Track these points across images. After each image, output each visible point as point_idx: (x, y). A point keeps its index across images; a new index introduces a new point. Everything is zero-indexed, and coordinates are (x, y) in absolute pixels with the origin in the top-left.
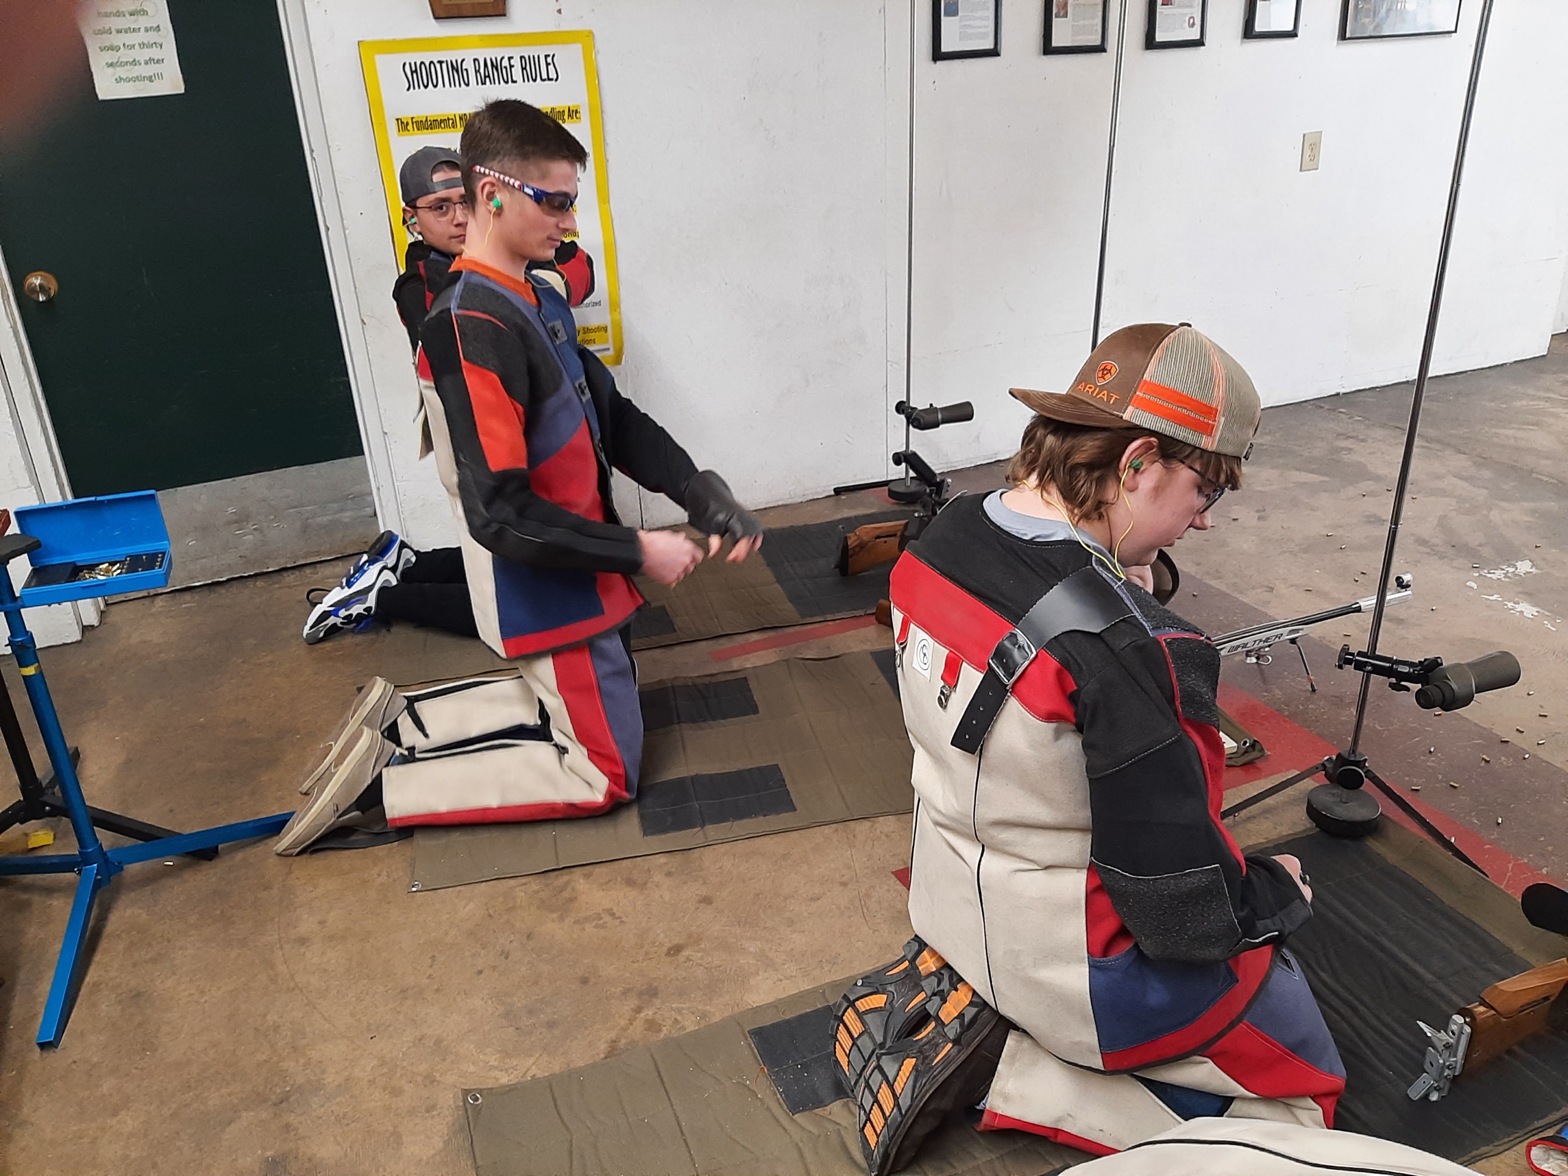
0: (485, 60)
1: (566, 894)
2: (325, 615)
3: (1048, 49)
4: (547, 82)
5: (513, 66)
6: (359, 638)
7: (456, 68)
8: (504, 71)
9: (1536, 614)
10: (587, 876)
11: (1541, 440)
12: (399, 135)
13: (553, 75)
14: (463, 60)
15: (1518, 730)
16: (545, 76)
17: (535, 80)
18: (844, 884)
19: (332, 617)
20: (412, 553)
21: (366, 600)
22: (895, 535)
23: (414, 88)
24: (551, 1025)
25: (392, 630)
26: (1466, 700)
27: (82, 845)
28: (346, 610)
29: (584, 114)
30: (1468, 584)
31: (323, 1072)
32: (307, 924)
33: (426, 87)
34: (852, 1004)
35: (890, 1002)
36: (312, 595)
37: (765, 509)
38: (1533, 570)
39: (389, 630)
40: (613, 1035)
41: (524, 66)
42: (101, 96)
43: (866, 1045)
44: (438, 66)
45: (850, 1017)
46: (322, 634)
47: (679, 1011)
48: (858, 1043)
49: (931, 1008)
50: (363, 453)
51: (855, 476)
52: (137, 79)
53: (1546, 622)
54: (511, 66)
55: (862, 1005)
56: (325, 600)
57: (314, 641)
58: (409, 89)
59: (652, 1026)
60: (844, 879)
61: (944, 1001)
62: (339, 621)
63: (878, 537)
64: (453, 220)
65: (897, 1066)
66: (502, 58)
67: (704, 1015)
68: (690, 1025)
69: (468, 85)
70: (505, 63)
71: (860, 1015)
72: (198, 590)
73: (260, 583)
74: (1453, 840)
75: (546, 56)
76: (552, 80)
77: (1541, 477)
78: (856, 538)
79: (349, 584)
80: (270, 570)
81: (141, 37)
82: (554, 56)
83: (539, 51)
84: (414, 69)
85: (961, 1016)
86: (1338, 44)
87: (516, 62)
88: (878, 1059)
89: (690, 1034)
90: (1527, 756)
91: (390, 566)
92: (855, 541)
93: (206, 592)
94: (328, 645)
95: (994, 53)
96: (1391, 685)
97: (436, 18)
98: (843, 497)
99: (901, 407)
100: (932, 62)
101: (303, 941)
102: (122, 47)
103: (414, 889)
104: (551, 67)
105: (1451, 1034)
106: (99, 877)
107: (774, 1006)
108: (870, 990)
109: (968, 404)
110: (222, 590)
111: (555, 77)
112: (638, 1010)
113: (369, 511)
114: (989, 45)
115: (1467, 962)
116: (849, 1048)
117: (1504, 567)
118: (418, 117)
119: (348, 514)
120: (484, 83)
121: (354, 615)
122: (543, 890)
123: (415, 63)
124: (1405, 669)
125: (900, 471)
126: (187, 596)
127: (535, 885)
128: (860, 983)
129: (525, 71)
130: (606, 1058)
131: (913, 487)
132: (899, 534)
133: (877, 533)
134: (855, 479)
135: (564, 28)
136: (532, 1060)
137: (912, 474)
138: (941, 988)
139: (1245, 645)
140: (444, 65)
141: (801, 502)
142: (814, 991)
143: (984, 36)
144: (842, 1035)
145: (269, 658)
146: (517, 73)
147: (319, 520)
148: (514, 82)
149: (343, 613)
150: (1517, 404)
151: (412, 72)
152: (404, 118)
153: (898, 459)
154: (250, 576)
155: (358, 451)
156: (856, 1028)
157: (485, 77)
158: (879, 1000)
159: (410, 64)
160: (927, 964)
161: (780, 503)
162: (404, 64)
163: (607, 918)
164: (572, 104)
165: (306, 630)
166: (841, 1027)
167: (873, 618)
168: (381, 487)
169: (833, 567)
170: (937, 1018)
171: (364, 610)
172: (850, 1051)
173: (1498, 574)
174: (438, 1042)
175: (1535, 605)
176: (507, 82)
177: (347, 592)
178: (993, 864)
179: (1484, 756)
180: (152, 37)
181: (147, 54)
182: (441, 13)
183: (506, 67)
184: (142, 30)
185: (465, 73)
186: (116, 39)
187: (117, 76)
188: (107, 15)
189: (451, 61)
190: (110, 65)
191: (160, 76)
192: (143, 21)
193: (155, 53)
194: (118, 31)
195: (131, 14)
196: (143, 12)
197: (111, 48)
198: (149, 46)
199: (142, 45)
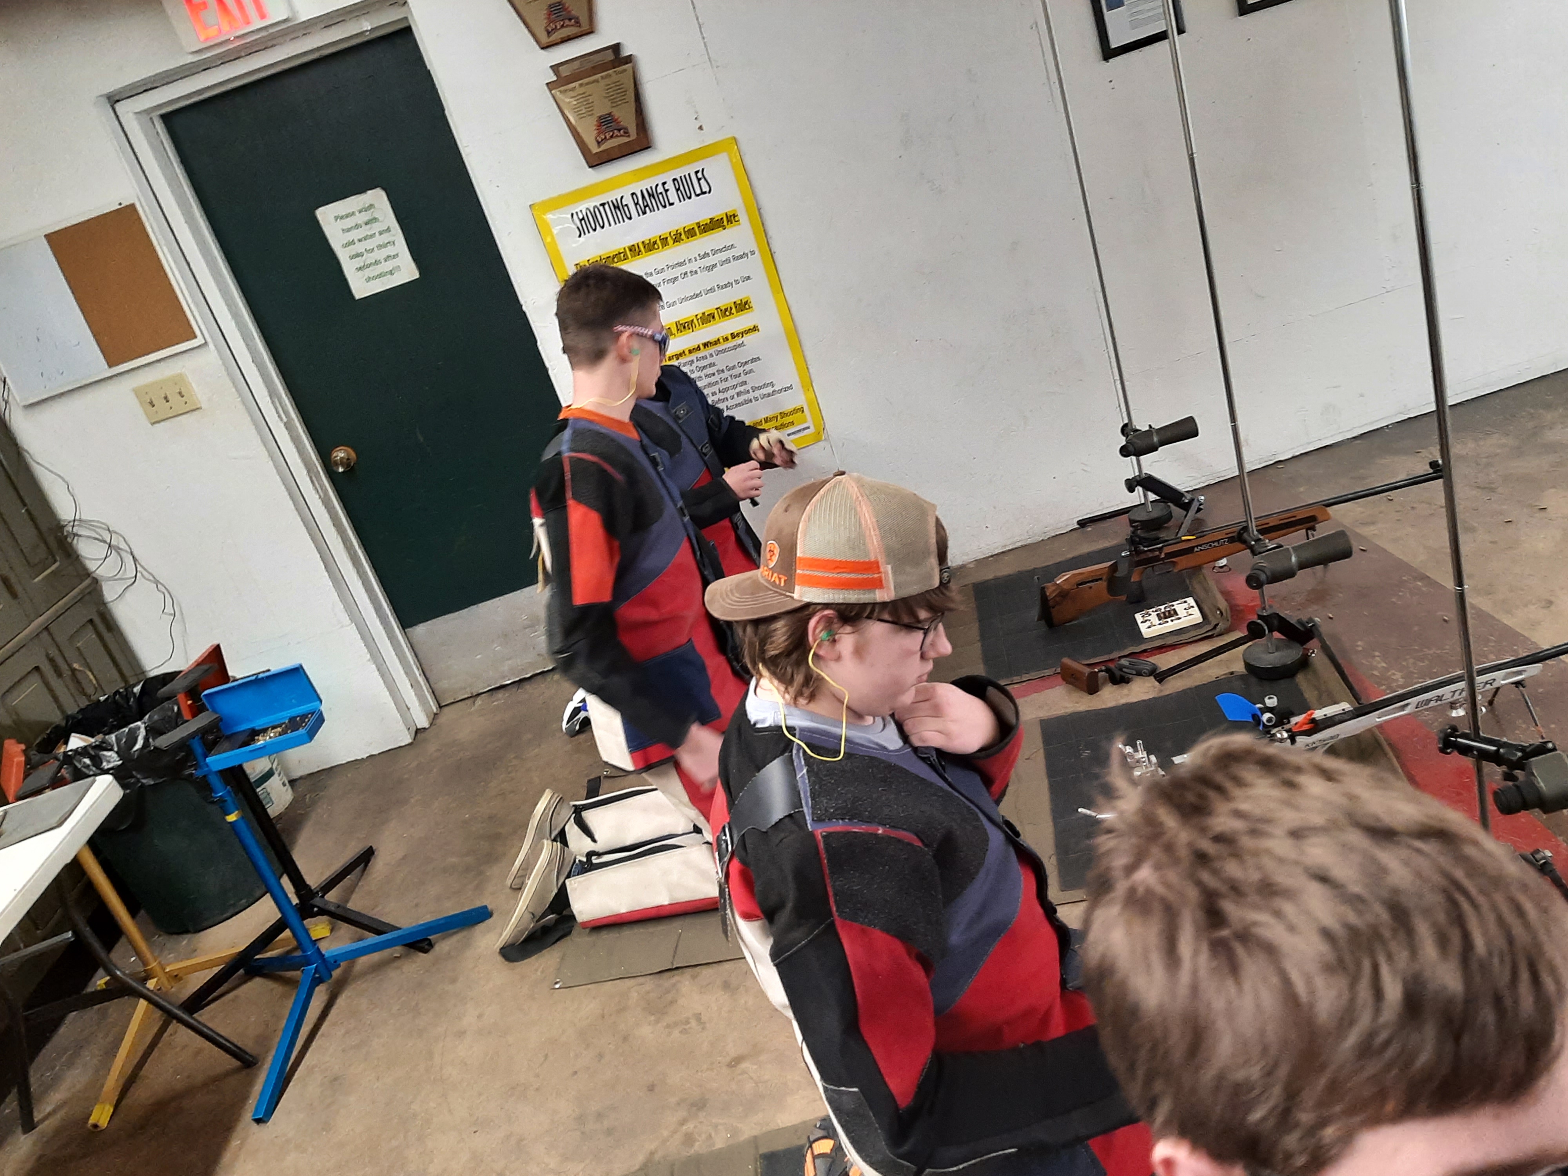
0: (642, 191)
1: (669, 997)
2: (576, 711)
3: (1244, 8)
4: (701, 196)
5: (668, 190)
7: (617, 206)
8: (660, 196)
10: (694, 977)
13: (706, 188)
14: (622, 197)
16: (698, 192)
17: (689, 197)
19: (582, 712)
22: (1101, 579)
23: (585, 234)
24: (609, 1132)
29: (743, 217)
31: (431, 1160)
33: (595, 230)
34: (811, 1145)
35: (835, 1150)
40: (652, 1147)
41: (677, 187)
42: (357, 296)
44: (601, 208)
45: (808, 1158)
46: (577, 728)
47: (716, 1126)
51: (1101, 504)
52: (380, 276)
54: (666, 191)
55: (816, 1148)
56: (575, 697)
57: (573, 733)
58: (580, 236)
59: (689, 1139)
66: (657, 185)
67: (734, 1134)
68: (720, 1141)
69: (630, 218)
70: (660, 189)
71: (815, 1158)
75: (697, 172)
76: (705, 193)
78: (1054, 588)
81: (379, 239)
82: (703, 170)
83: (690, 169)
84: (581, 217)
87: (670, 186)
89: (717, 1152)
97: (591, 167)
99: (1125, 429)
100: (1103, 62)
101: (461, 1034)
102: (365, 252)
103: (557, 986)
104: (702, 181)
107: (797, 1129)
108: (822, 1134)
109: (1192, 419)
110: (525, 687)
111: (707, 190)
112: (683, 1122)
114: (1170, 24)
120: (645, 213)
122: (653, 991)
123: (582, 212)
126: (499, 695)
127: (649, 984)
129: (679, 192)
130: (640, 1169)
131: (1155, 513)
132: (1104, 577)
133: (1079, 579)
135: (709, 141)
137: (1152, 497)
139: (1439, 698)
140: (607, 207)
146: (673, 195)
148: (671, 204)
151: (581, 220)
153: (1131, 485)
157: (645, 207)
159: (576, 214)
162: (572, 215)
163: (693, 1023)
164: (729, 210)
165: (564, 725)
167: (1060, 679)
169: (1036, 619)
174: (520, 1141)
176: (665, 207)
180: (385, 238)
181: (380, 254)
182: (595, 161)
183: (661, 193)
184: (377, 234)
185: (626, 208)
186: (360, 248)
187: (366, 277)
188: (349, 230)
189: (612, 201)
190: (360, 269)
191: (398, 268)
192: (376, 227)
193: (390, 251)
194: (360, 240)
195: (366, 224)
196: (375, 220)
197: (358, 255)
198: (385, 245)
199: (380, 247)
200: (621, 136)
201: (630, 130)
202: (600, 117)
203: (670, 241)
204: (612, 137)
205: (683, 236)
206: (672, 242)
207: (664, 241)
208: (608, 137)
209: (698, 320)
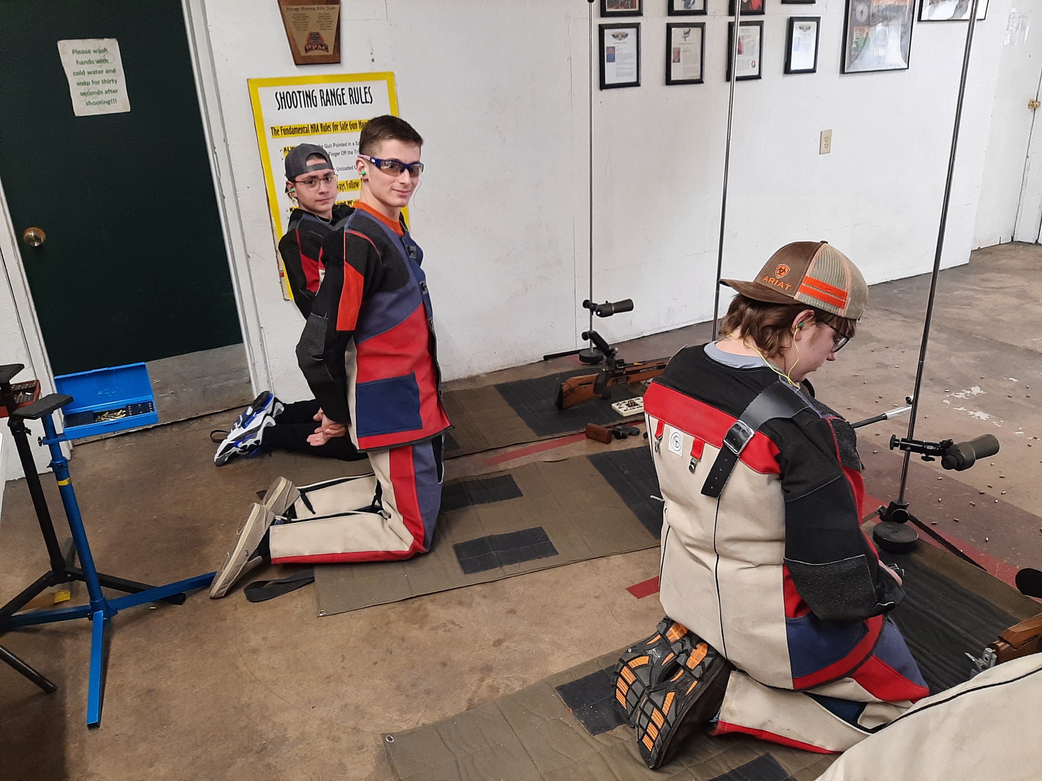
0: (327, 90)
1: (421, 613)
2: (229, 446)
3: (669, 82)
4: (365, 104)
5: (344, 94)
6: (251, 461)
7: (309, 96)
8: (339, 97)
9: (988, 418)
10: (432, 601)
11: (974, 314)
12: (273, 138)
13: (369, 100)
14: (313, 91)
15: (988, 486)
16: (364, 100)
17: (358, 103)
18: (597, 597)
19: (234, 448)
20: (281, 405)
21: (256, 435)
22: (591, 383)
23: (283, 108)
24: (428, 692)
25: (273, 454)
26: (970, 464)
27: (92, 598)
28: (243, 443)
30: (944, 401)
31: (286, 730)
32: (255, 640)
33: (290, 108)
34: (626, 664)
35: (651, 661)
36: (213, 435)
37: (501, 370)
38: (982, 392)
39: (270, 456)
40: (469, 696)
41: (351, 94)
42: (76, 115)
43: (638, 688)
44: (297, 94)
45: (625, 672)
46: (226, 459)
47: (508, 679)
48: (633, 687)
49: (681, 661)
51: (557, 348)
52: (100, 103)
53: (994, 422)
54: (343, 94)
55: (633, 664)
56: (229, 436)
57: (221, 464)
58: (279, 109)
59: (493, 689)
60: (596, 595)
61: (688, 656)
62: (238, 450)
63: (580, 385)
64: (318, 190)
65: (662, 698)
66: (338, 89)
67: (524, 681)
68: (517, 687)
69: (316, 106)
70: (339, 92)
71: (633, 670)
72: (134, 434)
73: (175, 429)
74: (962, 551)
75: (365, 88)
76: (368, 102)
77: (977, 337)
78: (567, 385)
79: (244, 426)
80: (181, 420)
81: (105, 76)
83: (361, 85)
84: (282, 96)
85: (702, 663)
86: (840, 76)
87: (346, 92)
88: (649, 695)
89: (518, 692)
90: (997, 501)
91: (269, 413)
92: (567, 387)
93: (139, 436)
94: (230, 466)
95: (637, 84)
96: (923, 458)
97: (297, 64)
98: (550, 362)
99: (586, 304)
100: (600, 90)
101: (255, 651)
102: (91, 83)
103: (321, 615)
104: (368, 95)
105: (985, 660)
106: (105, 618)
107: (569, 672)
108: (637, 655)
109: (630, 301)
110: (149, 434)
111: (370, 101)
112: (482, 680)
113: (246, 379)
114: (634, 79)
115: (984, 623)
116: (626, 691)
117: (964, 391)
118: (286, 126)
119: (232, 381)
120: (326, 105)
121: (248, 446)
122: (405, 611)
123: (283, 93)
124: (931, 448)
125: (586, 344)
126: (127, 439)
127: (400, 608)
128: (630, 650)
129: (351, 97)
130: (467, 710)
131: (594, 354)
132: (594, 383)
133: (581, 382)
134: (556, 350)
135: (376, 70)
136: (420, 714)
137: (594, 345)
138: (685, 648)
140: (301, 94)
141: (523, 366)
142: (591, 662)
143: (631, 74)
144: (621, 684)
145: (191, 476)
146: (347, 98)
147: (214, 386)
148: (344, 104)
149: (241, 445)
150: (955, 293)
151: (281, 98)
152: (277, 127)
153: (585, 336)
154: (168, 425)
155: (240, 340)
156: (630, 678)
157: (327, 101)
158: (644, 660)
159: (280, 93)
160: (674, 635)
161: (510, 366)
162: (276, 93)
163: (451, 626)
165: (216, 457)
166: (620, 679)
167: (584, 436)
168: (256, 363)
169: (553, 404)
170: (685, 668)
171: (255, 442)
172: (627, 693)
173: (961, 395)
174: (357, 707)
175: (986, 412)
176: (340, 104)
177: (243, 431)
178: (725, 566)
179: (972, 502)
180: (111, 76)
181: (107, 87)
182: (300, 61)
183: (340, 95)
184: (104, 72)
185: (314, 98)
186: (87, 78)
187: (87, 101)
188: (82, 63)
189: (306, 92)
190: (83, 94)
191: (115, 101)
192: (105, 67)
193: (112, 86)
194: (89, 73)
195: (98, 62)
196: (106, 61)
197: (84, 84)
198: (109, 82)
199: (104, 82)
200: (323, 50)
201: (329, 48)
202: (311, 34)
203: (339, 127)
204: (316, 48)
205: (348, 127)
206: (340, 129)
207: (335, 127)
208: (313, 48)
209: (347, 184)
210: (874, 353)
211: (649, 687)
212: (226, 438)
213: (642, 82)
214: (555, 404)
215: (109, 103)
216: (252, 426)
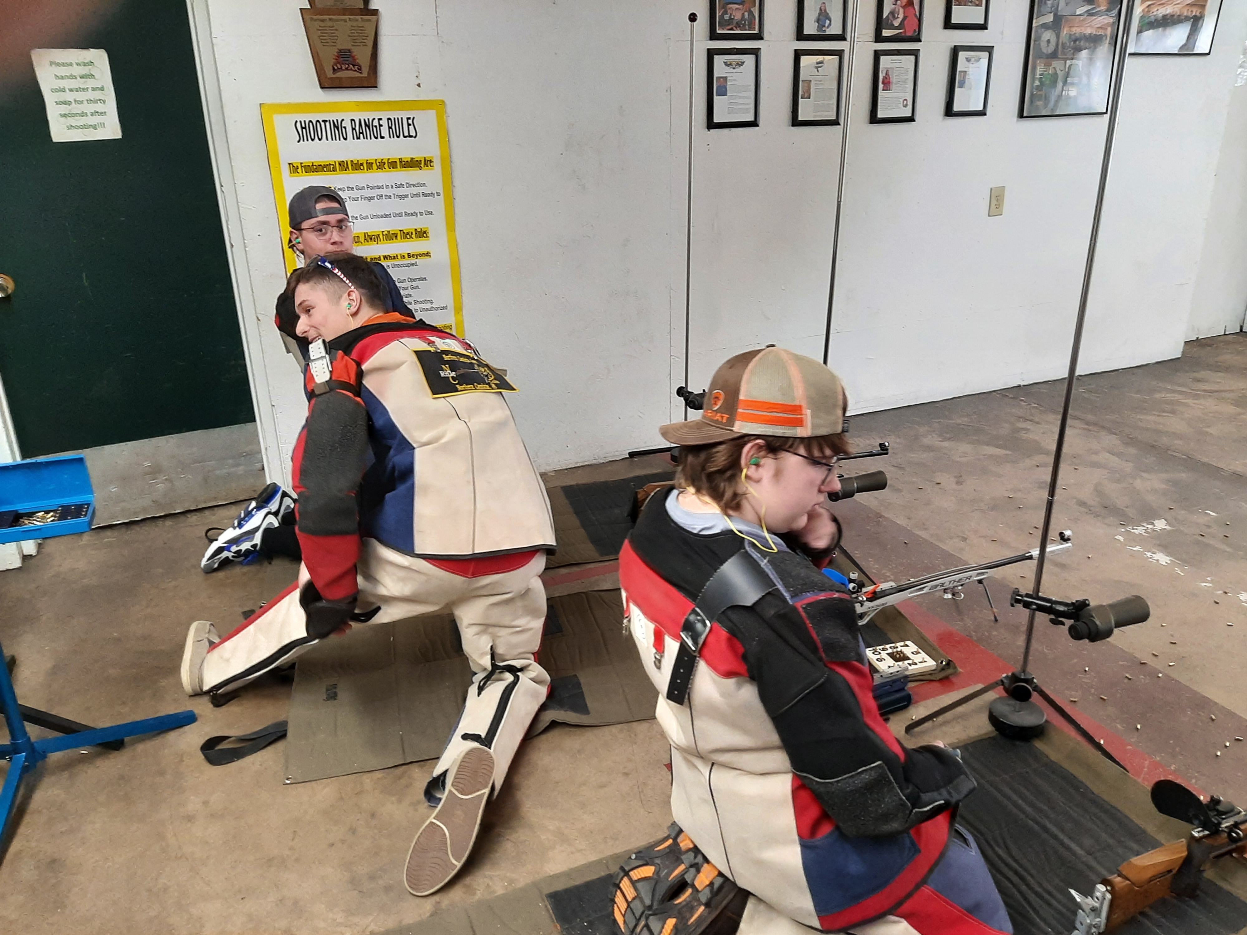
0: (360, 120)
2: (220, 550)
3: (796, 122)
4: (408, 138)
5: (382, 126)
6: (246, 569)
7: (337, 126)
8: (375, 129)
9: (1169, 562)
11: (1175, 424)
12: (290, 176)
13: (413, 133)
14: (343, 120)
15: (1153, 654)
16: (406, 134)
17: (398, 137)
18: (626, 774)
19: (226, 552)
20: (292, 501)
21: (253, 538)
23: (303, 140)
24: (388, 889)
25: (273, 563)
26: (1108, 633)
27: (13, 737)
28: (237, 547)
29: (437, 164)
30: (1116, 537)
31: (202, 926)
32: (193, 804)
33: (313, 140)
34: (627, 874)
35: (657, 873)
36: (210, 533)
37: (575, 468)
38: (1168, 527)
39: (270, 563)
41: (390, 125)
42: (55, 139)
43: (638, 908)
44: (323, 124)
45: (625, 884)
46: (216, 566)
48: (631, 905)
49: (688, 878)
50: (254, 420)
51: (645, 443)
52: (84, 127)
53: (1176, 569)
54: (381, 126)
55: (636, 874)
56: (220, 538)
57: (209, 571)
58: (299, 141)
60: (626, 771)
61: (698, 871)
62: (230, 555)
64: (330, 239)
65: (660, 925)
66: (374, 119)
67: (511, 882)
68: (500, 890)
69: (346, 139)
70: (376, 123)
71: (633, 883)
72: (119, 527)
73: (168, 523)
74: (1102, 742)
75: (408, 119)
76: (412, 136)
77: (1175, 454)
78: (644, 493)
79: (240, 526)
80: (177, 512)
81: (91, 95)
82: (414, 118)
83: (404, 115)
84: (303, 126)
85: (711, 884)
86: (1017, 120)
87: (384, 122)
88: (647, 918)
89: (498, 897)
90: (1160, 675)
91: (273, 511)
92: (642, 496)
93: (123, 530)
94: (221, 575)
95: (754, 124)
96: (1052, 621)
97: (322, 87)
98: (636, 460)
99: (681, 392)
100: (707, 130)
101: (190, 818)
102: (73, 102)
103: (288, 782)
104: (411, 127)
106: (27, 764)
107: (567, 874)
108: (640, 863)
110: (136, 528)
111: (414, 135)
113: (259, 466)
114: (750, 118)
115: (1111, 841)
116: (624, 910)
117: (1145, 524)
118: (307, 163)
119: (241, 468)
120: (358, 138)
121: (243, 551)
122: (385, 778)
123: (305, 121)
124: (1061, 608)
126: (108, 533)
128: (633, 857)
129: (391, 130)
130: (431, 915)
134: (645, 445)
135: (422, 97)
136: (371, 918)
138: (696, 861)
139: (942, 585)
140: (328, 124)
141: (603, 463)
142: (599, 862)
143: (746, 111)
144: (619, 899)
145: (174, 583)
146: (385, 131)
147: (218, 472)
148: (382, 137)
149: (234, 548)
150: (1157, 396)
151: (302, 128)
152: (296, 163)
154: (160, 517)
155: (251, 418)
156: (630, 893)
157: (360, 133)
158: (648, 871)
159: (301, 122)
160: (684, 844)
161: (585, 464)
162: (296, 122)
164: (428, 156)
165: (204, 562)
166: (619, 893)
168: (268, 448)
169: (625, 512)
170: (693, 886)
171: (252, 546)
172: (625, 912)
173: (1139, 530)
174: (296, 903)
175: (1169, 554)
176: (376, 138)
177: (238, 532)
179: (1127, 675)
180: (98, 95)
181: (92, 107)
182: (326, 84)
183: (376, 127)
184: (90, 89)
185: (344, 130)
186: (69, 96)
187: (68, 124)
188: (62, 78)
189: (333, 121)
190: (64, 116)
191: (103, 125)
192: (91, 83)
193: (99, 107)
194: (71, 90)
195: (82, 77)
196: (92, 76)
197: (65, 103)
198: (96, 102)
199: (89, 101)
200: (355, 71)
201: (363, 69)
202: (340, 51)
203: (374, 166)
204: (347, 69)
205: (386, 166)
206: (376, 168)
207: (370, 165)
208: (344, 68)
209: (383, 235)
210: (1039, 469)
211: (650, 908)
212: (217, 540)
213: (762, 121)
214: (628, 516)
215: (95, 127)
216: (248, 527)
